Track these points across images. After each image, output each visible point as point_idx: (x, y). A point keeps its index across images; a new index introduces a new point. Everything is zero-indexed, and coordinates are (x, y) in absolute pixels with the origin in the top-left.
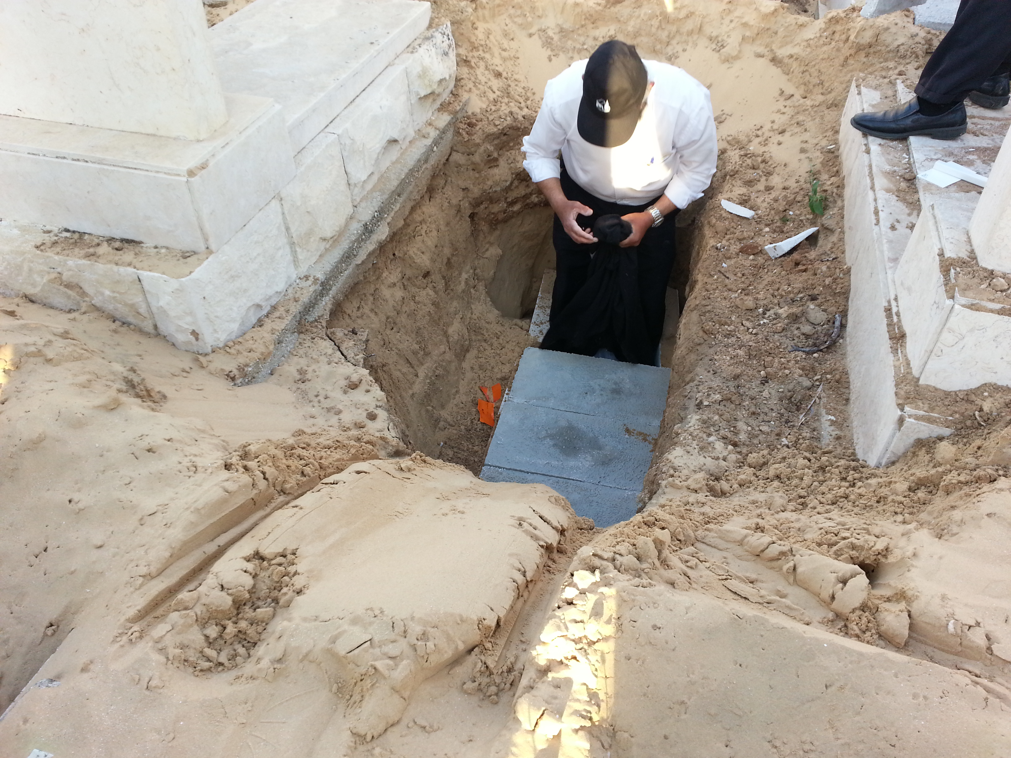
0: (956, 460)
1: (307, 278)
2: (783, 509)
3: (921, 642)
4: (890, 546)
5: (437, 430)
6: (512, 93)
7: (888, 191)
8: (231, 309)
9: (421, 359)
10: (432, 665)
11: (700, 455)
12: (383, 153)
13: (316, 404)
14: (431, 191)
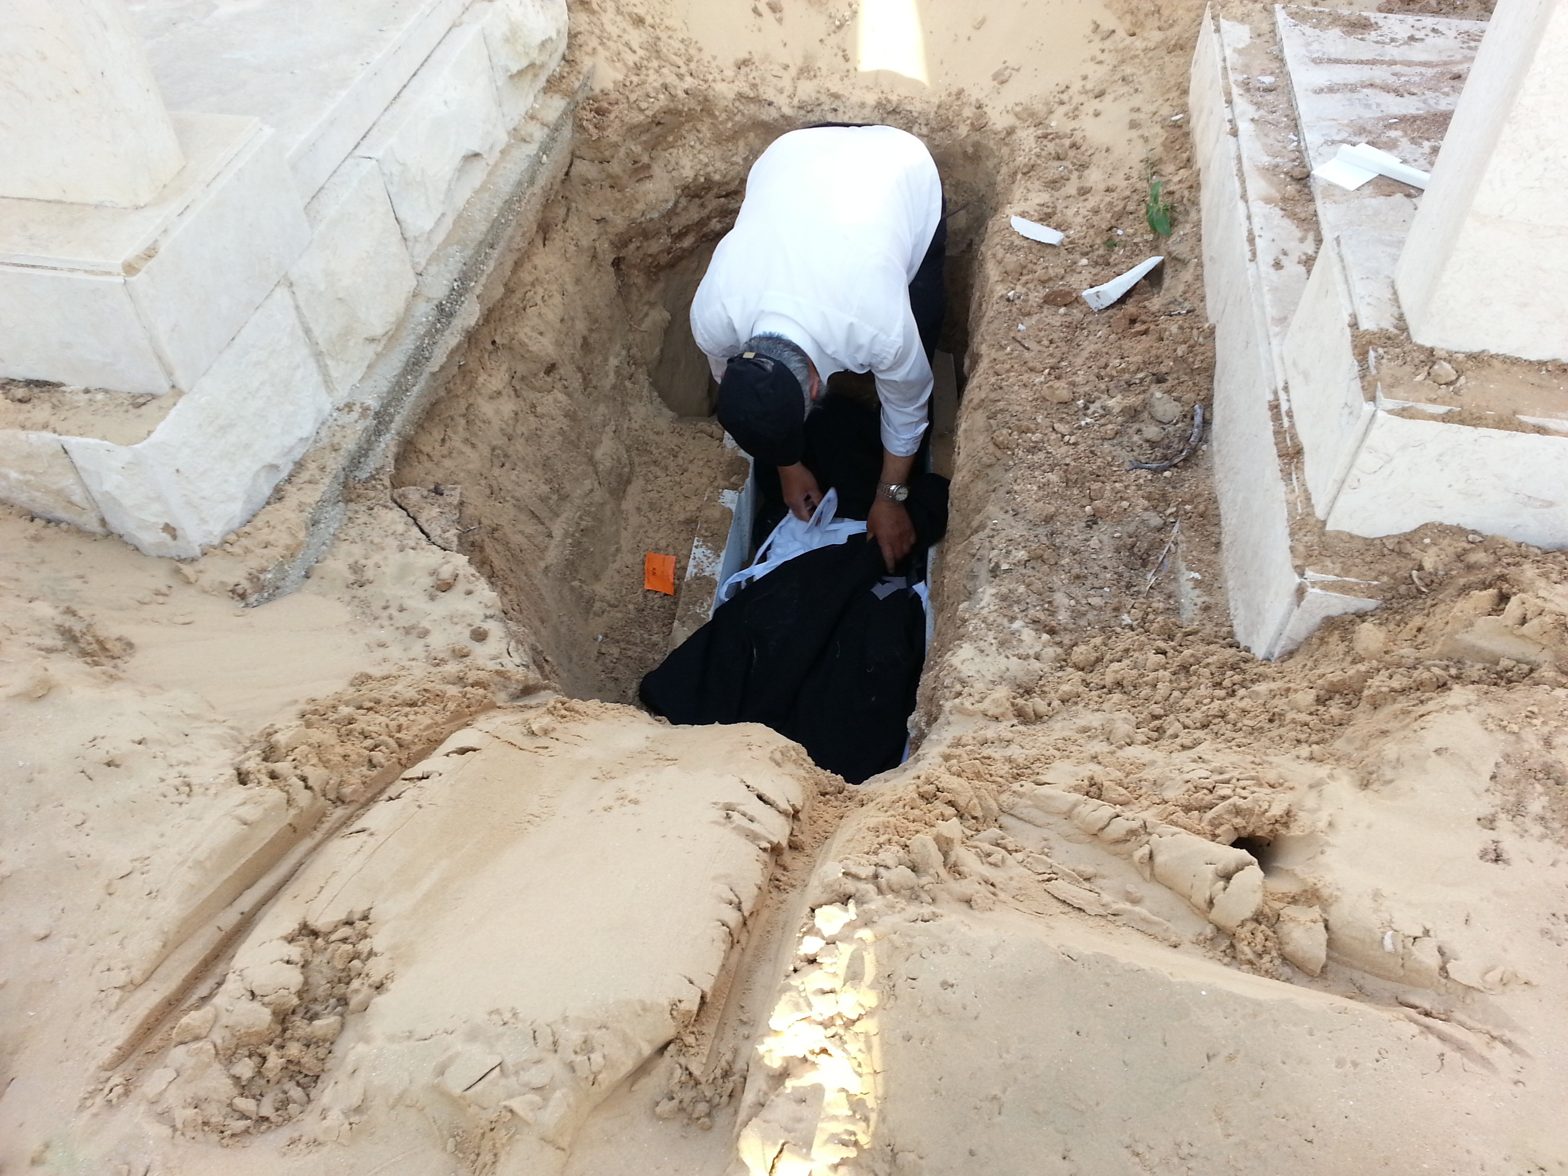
0: (1386, 653)
1: (349, 407)
2: (1128, 740)
3: (1344, 964)
4: (1292, 808)
5: (591, 616)
6: (665, 50)
7: (1268, 201)
8: (226, 481)
9: (554, 507)
10: (603, 1087)
11: (1000, 654)
12: (458, 179)
13: (386, 623)
14: (545, 230)
